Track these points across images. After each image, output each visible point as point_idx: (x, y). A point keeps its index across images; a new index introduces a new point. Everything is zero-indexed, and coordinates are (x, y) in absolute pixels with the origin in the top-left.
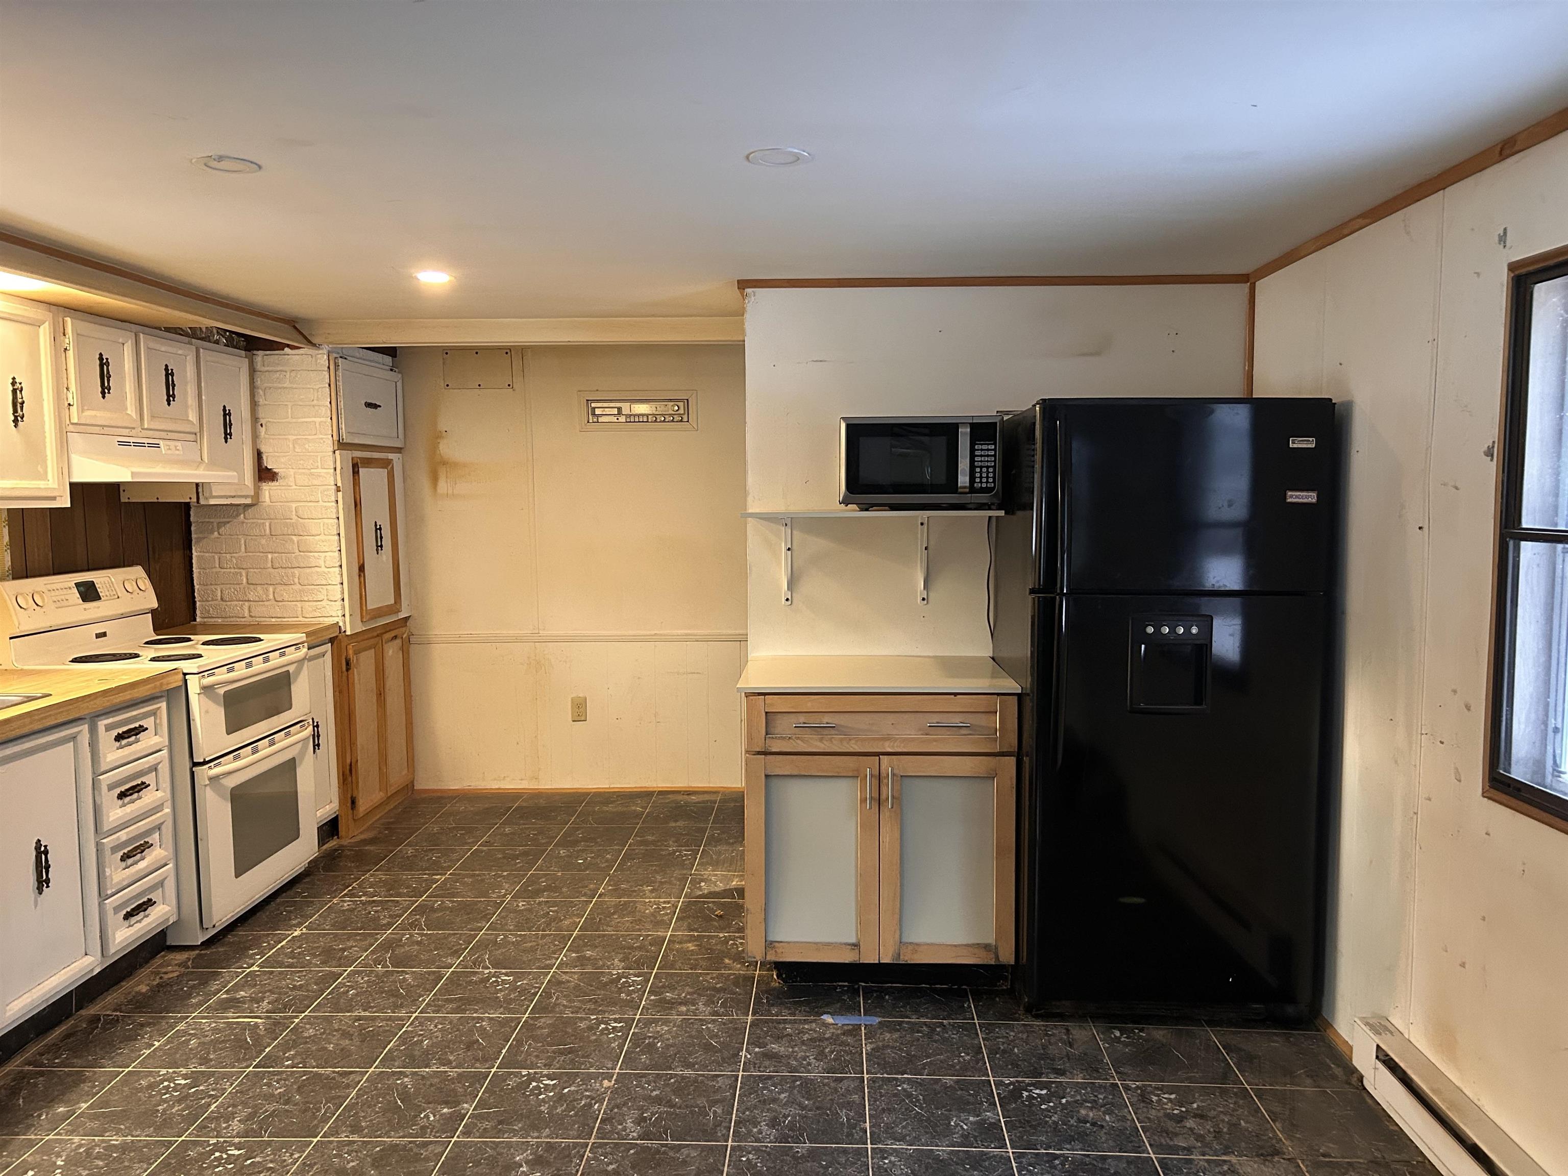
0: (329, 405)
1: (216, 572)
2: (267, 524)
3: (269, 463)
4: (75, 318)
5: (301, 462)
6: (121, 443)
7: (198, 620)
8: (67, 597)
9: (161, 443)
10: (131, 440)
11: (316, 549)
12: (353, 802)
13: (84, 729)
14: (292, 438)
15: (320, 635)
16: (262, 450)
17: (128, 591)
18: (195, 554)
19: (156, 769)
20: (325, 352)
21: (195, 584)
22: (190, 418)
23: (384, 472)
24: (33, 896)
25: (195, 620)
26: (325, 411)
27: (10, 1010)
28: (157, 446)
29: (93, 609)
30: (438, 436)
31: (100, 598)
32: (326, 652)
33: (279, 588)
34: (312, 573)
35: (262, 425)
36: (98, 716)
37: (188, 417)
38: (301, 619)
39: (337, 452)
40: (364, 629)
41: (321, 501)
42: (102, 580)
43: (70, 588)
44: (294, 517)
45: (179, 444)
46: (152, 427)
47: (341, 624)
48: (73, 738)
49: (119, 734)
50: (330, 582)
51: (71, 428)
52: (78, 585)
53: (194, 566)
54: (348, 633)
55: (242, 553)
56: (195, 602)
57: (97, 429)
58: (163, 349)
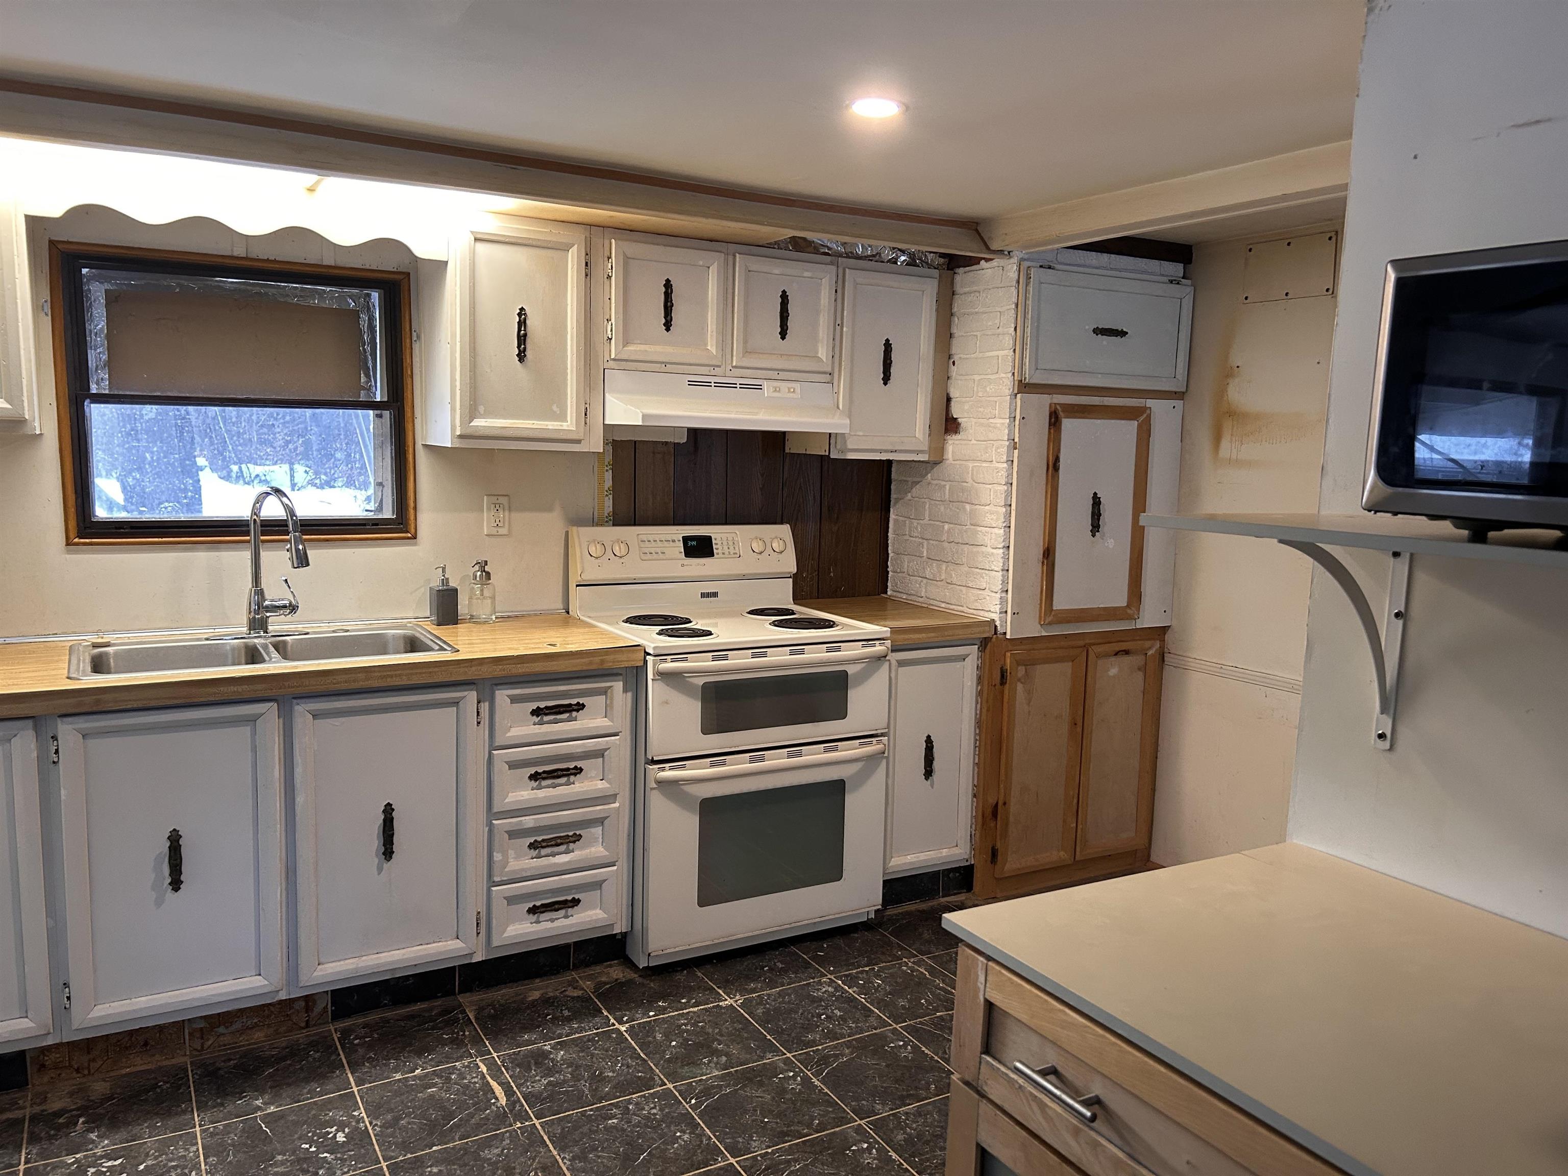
0: (1013, 333)
1: (906, 540)
2: (947, 487)
3: (956, 412)
4: (622, 240)
5: (981, 410)
6: (692, 383)
7: (889, 593)
8: (665, 550)
9: (765, 384)
10: (713, 379)
11: (982, 525)
12: (994, 854)
13: (471, 696)
14: (977, 377)
15: (946, 633)
16: (952, 395)
17: (754, 551)
18: (892, 516)
19: (603, 756)
20: (1015, 260)
21: (890, 552)
22: (820, 355)
23: (1131, 427)
24: (376, 861)
25: (886, 593)
26: (1008, 341)
27: (321, 970)
28: (759, 387)
29: (699, 566)
30: (1228, 373)
31: (711, 554)
32: (968, 655)
33: (951, 567)
34: (978, 552)
35: (954, 363)
36: (496, 685)
37: (817, 353)
38: (965, 609)
39: (1019, 396)
40: (1044, 634)
41: (994, 462)
42: (724, 536)
43: (674, 541)
44: (969, 480)
45: (797, 386)
46: (744, 364)
47: (998, 623)
48: (455, 703)
49: (538, 707)
50: (993, 567)
51: (612, 364)
52: (686, 539)
53: (890, 530)
54: (1008, 637)
55: (926, 521)
56: (888, 572)
57: (656, 367)
58: (777, 271)
